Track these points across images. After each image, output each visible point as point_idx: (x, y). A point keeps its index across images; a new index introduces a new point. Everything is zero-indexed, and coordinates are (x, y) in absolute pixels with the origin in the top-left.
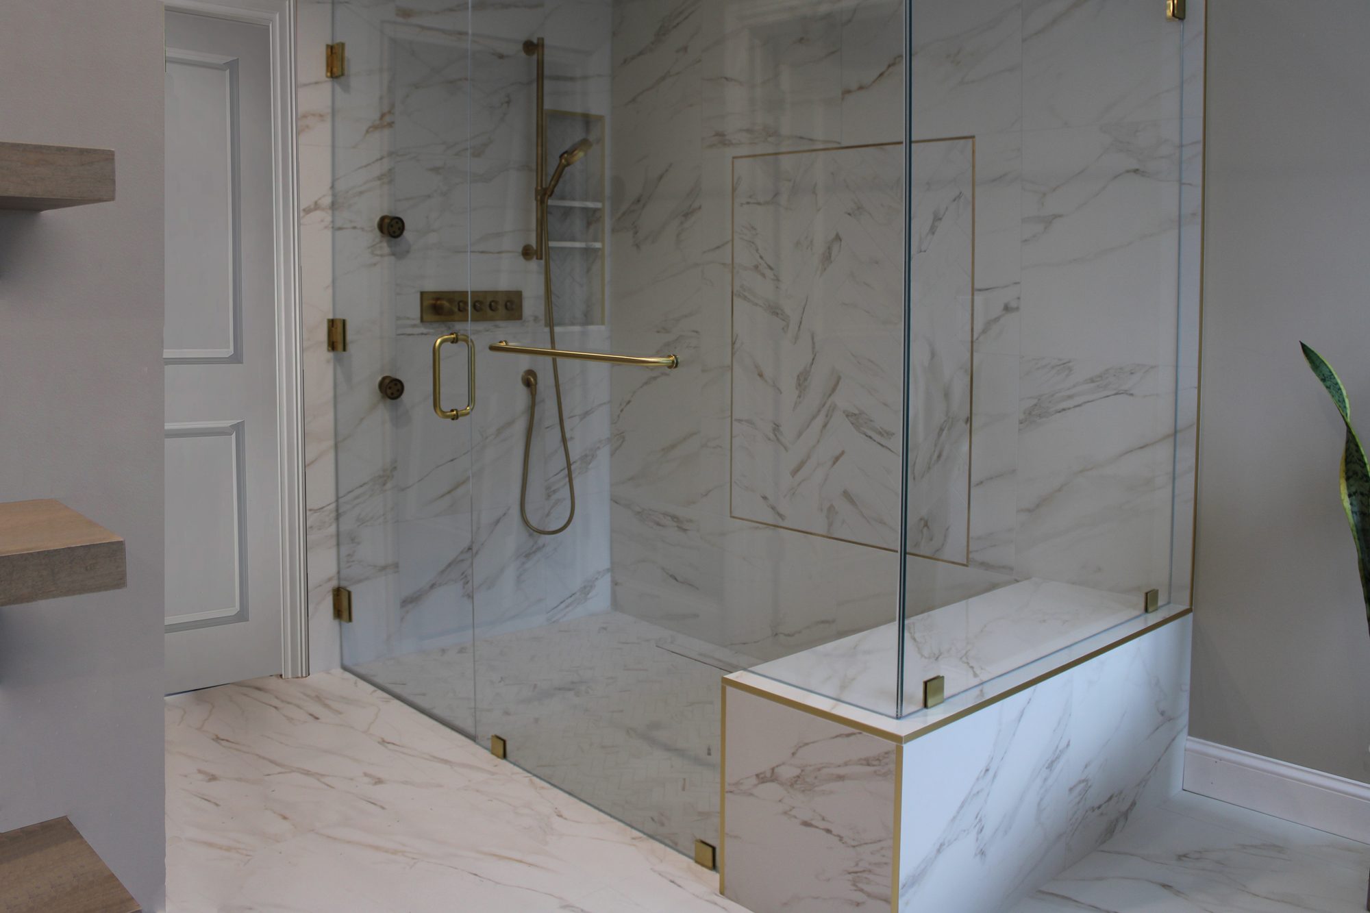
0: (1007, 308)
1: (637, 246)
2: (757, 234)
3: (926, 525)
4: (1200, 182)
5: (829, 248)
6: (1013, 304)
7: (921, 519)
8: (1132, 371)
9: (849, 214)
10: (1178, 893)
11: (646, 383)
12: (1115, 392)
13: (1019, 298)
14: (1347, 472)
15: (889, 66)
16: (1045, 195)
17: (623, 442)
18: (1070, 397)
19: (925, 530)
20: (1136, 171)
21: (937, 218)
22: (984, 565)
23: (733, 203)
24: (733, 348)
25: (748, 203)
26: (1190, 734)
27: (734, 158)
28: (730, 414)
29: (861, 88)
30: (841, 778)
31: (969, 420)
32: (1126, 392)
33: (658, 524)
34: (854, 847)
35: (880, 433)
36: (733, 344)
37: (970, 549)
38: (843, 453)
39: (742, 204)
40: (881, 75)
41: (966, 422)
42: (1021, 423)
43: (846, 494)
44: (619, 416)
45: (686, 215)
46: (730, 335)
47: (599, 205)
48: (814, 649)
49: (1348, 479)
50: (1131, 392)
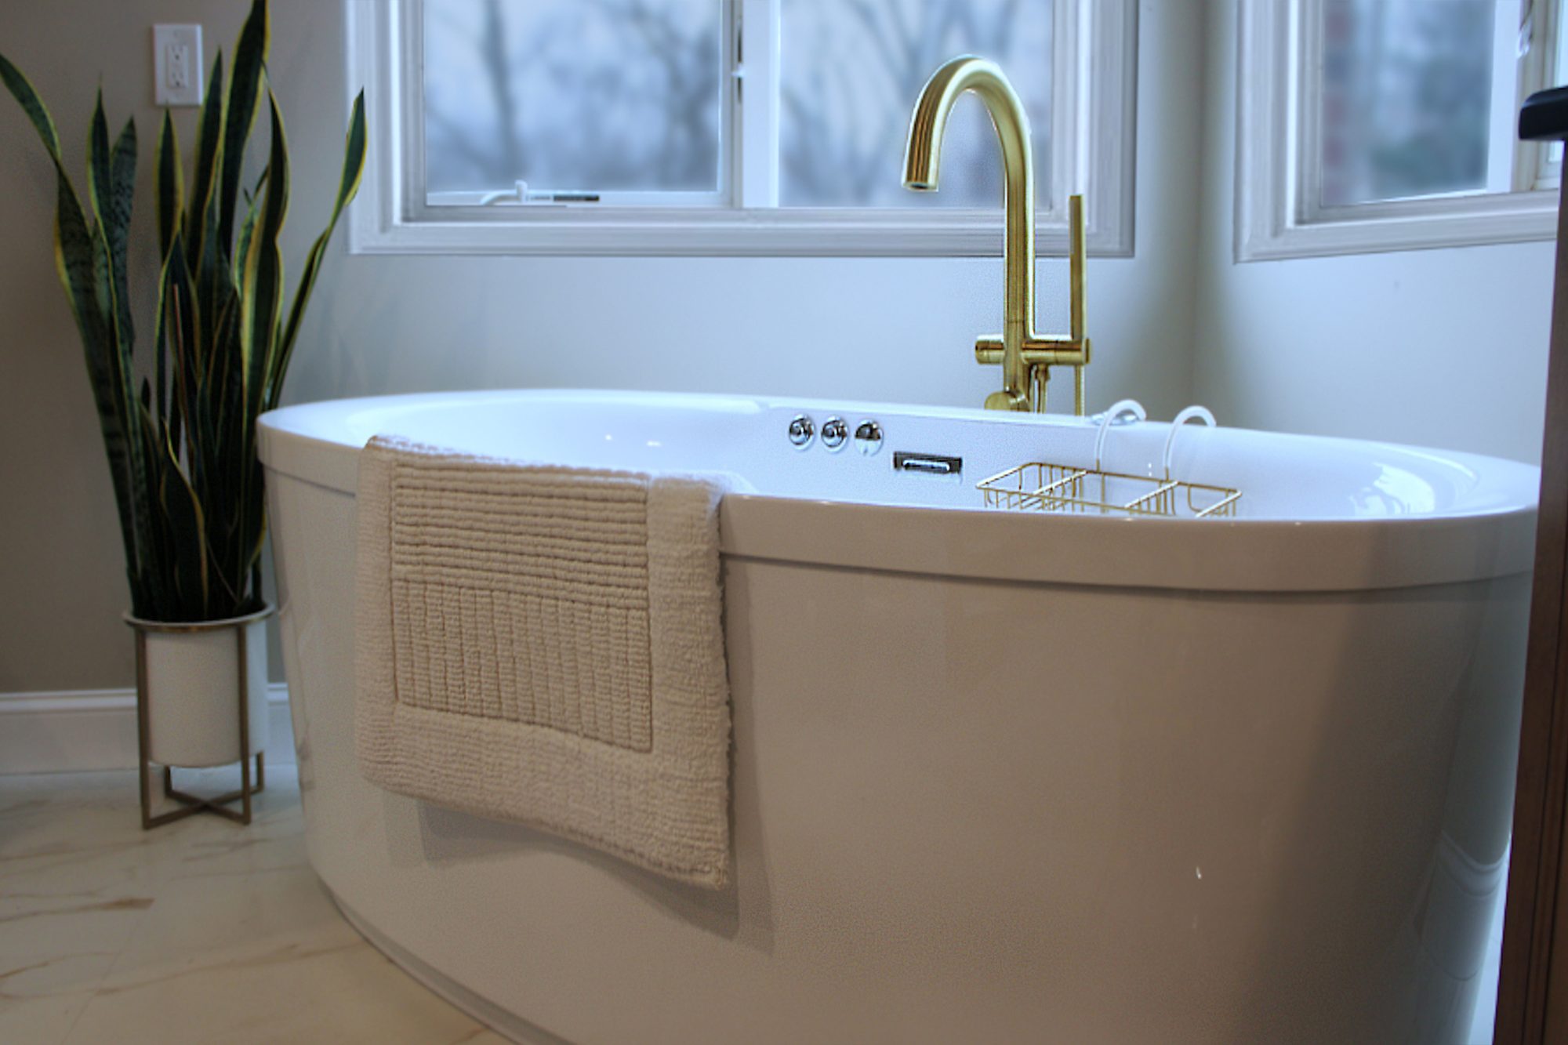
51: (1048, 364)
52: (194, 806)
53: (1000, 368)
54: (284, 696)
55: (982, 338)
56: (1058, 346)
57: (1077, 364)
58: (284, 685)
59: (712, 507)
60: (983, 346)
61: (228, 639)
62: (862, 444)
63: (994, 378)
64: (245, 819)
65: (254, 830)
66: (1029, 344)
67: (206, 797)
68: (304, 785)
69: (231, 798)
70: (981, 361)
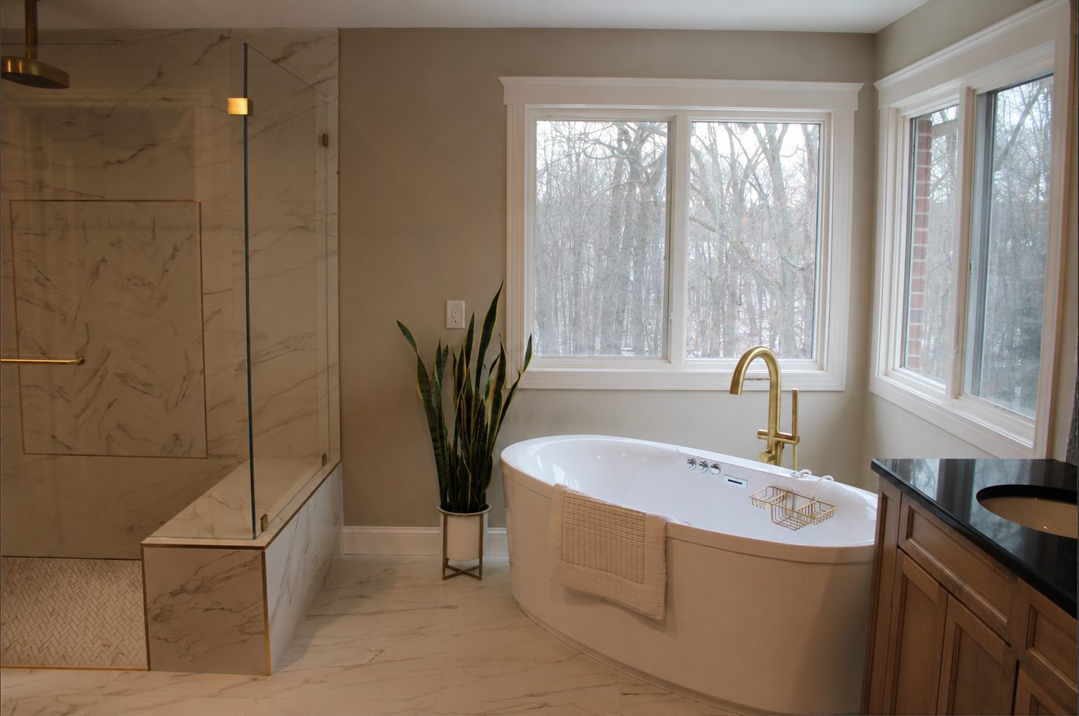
2: (34, 256)
3: (177, 439)
4: (336, 235)
5: (98, 268)
7: (174, 435)
8: (303, 337)
9: (112, 245)
10: (368, 597)
12: (293, 349)
14: (419, 380)
15: (141, 150)
18: (267, 354)
19: (178, 441)
20: (302, 227)
21: (176, 249)
22: (219, 457)
23: (12, 233)
24: (18, 336)
25: (26, 234)
26: (345, 525)
27: (11, 201)
28: (19, 382)
29: (119, 162)
30: (229, 578)
31: (203, 372)
32: (300, 349)
34: (239, 612)
35: (143, 385)
36: (18, 333)
37: (209, 448)
38: (115, 400)
39: (20, 235)
40: (135, 155)
41: (201, 373)
42: (237, 371)
43: (119, 426)
46: (15, 327)
48: (175, 518)
49: (420, 384)
50: (303, 349)
51: (784, 443)
52: (458, 572)
53: (766, 441)
54: (505, 532)
55: (761, 430)
56: (788, 437)
57: (794, 445)
58: (505, 528)
59: (663, 527)
60: (760, 433)
61: (477, 519)
62: (714, 470)
63: (763, 445)
64: (480, 578)
65: (482, 583)
66: (777, 435)
67: (463, 569)
68: (511, 564)
69: (474, 568)
70: (759, 438)
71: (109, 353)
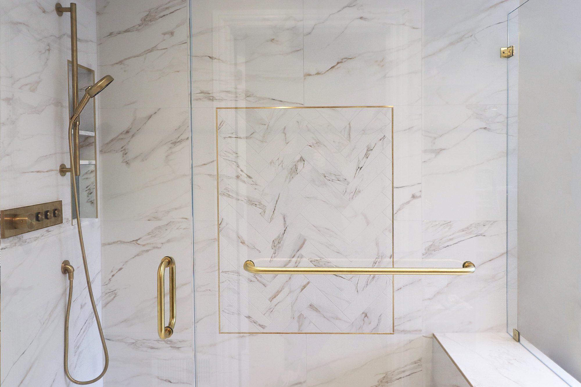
0: (414, 197)
1: (127, 163)
2: (238, 156)
3: (366, 316)
5: (296, 166)
6: (418, 194)
7: (363, 313)
8: (485, 224)
9: (310, 146)
11: (138, 255)
12: (476, 235)
13: (421, 191)
15: (338, 63)
16: (435, 138)
17: (114, 297)
18: (451, 239)
19: (366, 319)
20: (485, 128)
21: (369, 149)
22: (405, 332)
23: (217, 136)
24: (219, 228)
25: (231, 137)
27: (217, 108)
28: (217, 268)
29: (318, 74)
32: (481, 235)
33: (152, 348)
36: (219, 225)
37: (395, 324)
38: (308, 283)
39: (225, 138)
40: (332, 67)
42: (423, 255)
43: (311, 306)
44: (110, 280)
45: (175, 143)
46: (217, 219)
47: (92, 134)
50: (484, 234)
71: (305, 241)
